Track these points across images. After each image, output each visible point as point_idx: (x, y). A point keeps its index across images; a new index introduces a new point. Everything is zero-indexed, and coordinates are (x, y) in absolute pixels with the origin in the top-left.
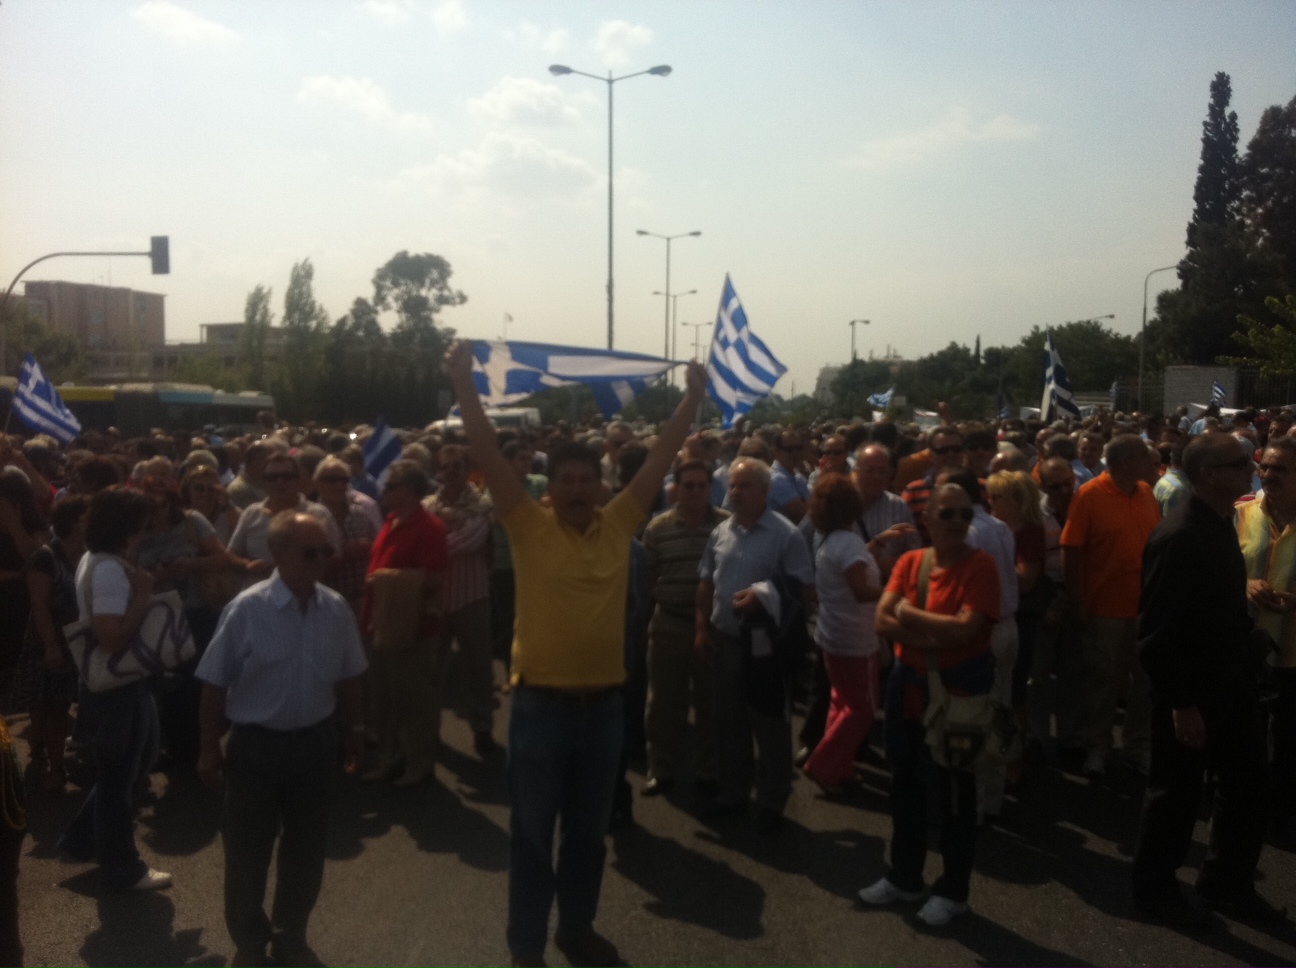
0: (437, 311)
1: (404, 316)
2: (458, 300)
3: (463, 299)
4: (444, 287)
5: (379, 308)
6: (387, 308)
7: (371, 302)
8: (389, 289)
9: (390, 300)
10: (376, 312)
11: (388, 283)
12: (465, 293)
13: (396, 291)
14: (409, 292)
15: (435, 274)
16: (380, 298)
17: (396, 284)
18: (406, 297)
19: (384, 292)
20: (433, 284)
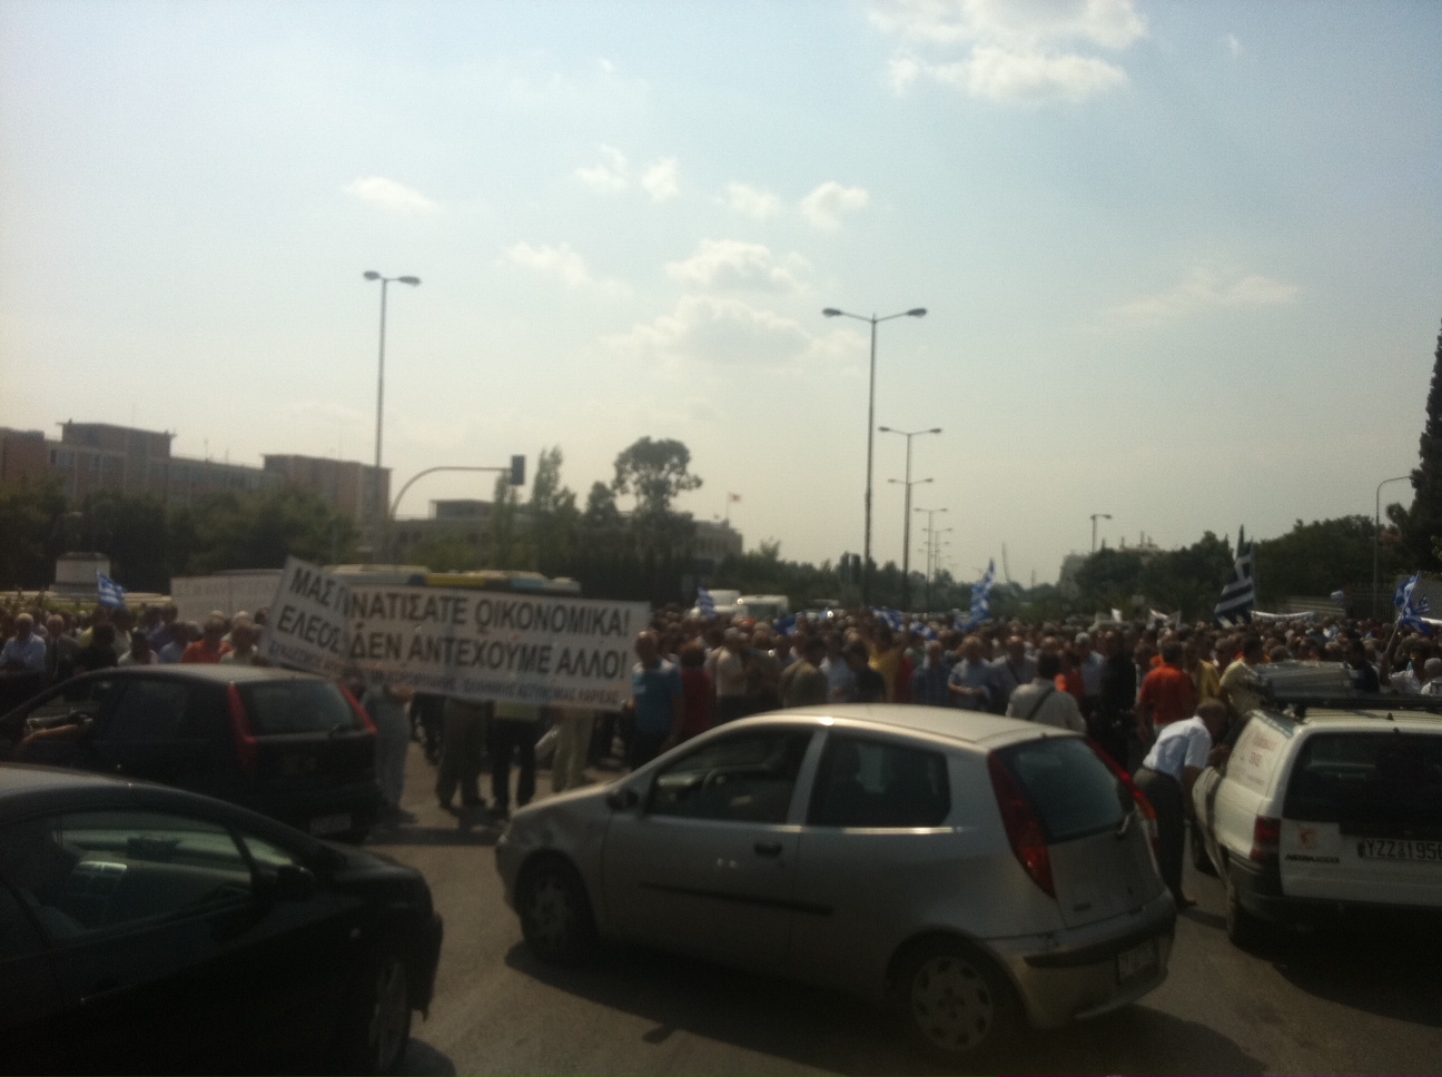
0: (675, 495)
1: (642, 499)
2: (694, 484)
3: (699, 483)
4: (683, 472)
5: (618, 492)
6: (625, 491)
7: (609, 485)
8: (630, 473)
9: (630, 484)
10: (614, 495)
11: (629, 467)
12: (701, 476)
13: (635, 476)
14: (648, 476)
15: (675, 460)
16: (620, 482)
17: (636, 468)
18: (644, 480)
19: (625, 476)
20: (673, 468)
